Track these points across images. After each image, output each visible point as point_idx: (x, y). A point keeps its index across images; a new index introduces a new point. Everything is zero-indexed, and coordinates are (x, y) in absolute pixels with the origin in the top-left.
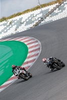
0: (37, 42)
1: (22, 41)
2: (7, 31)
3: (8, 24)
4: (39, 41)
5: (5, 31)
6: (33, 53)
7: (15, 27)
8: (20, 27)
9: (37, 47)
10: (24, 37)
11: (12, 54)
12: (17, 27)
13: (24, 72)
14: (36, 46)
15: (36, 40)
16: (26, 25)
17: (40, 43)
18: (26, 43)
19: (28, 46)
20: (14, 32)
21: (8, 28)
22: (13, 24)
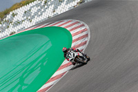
0: (83, 25)
1: (62, 26)
2: (42, 14)
3: (42, 4)
4: (86, 25)
5: (39, 13)
6: (79, 42)
7: (52, 7)
8: (59, 7)
9: (84, 34)
10: (66, 21)
11: (50, 45)
12: (56, 8)
14: (82, 32)
15: (82, 23)
16: (67, 4)
17: (88, 27)
18: (68, 29)
19: (72, 33)
20: (52, 15)
21: (42, 10)
22: (49, 3)
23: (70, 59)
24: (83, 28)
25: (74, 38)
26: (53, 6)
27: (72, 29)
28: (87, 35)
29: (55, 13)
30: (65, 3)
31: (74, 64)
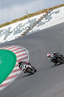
0: (25, 50)
1: (10, 50)
4: (27, 50)
7: (3, 36)
8: (8, 36)
9: (25, 56)
10: (13, 46)
12: (6, 37)
13: (30, 67)
14: (24, 54)
15: (24, 49)
16: (14, 34)
17: (28, 52)
18: (14, 52)
19: (16, 55)
20: (3, 41)
22: (2, 33)
23: (23, 69)
24: (24, 52)
25: (18, 59)
26: (5, 35)
27: (17, 53)
28: (27, 57)
29: (6, 40)
30: (13, 33)
31: (25, 73)
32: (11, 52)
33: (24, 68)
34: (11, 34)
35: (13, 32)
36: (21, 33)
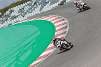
0: (64, 20)
1: (49, 20)
2: (32, 12)
3: (33, 4)
4: (66, 20)
5: (30, 11)
6: (61, 32)
7: (39, 7)
8: (45, 7)
9: (64, 26)
10: (51, 16)
12: (42, 7)
14: (63, 24)
15: (63, 18)
16: (51, 5)
17: (67, 21)
18: (53, 22)
19: (55, 25)
20: (39, 12)
21: (33, 9)
22: (38, 4)
23: (58, 46)
25: (57, 29)
27: (56, 22)
28: (66, 27)
29: (42, 11)
30: (49, 4)
31: (61, 50)
32: (50, 22)
33: (58, 44)
34: (47, 5)
35: (50, 2)
36: (58, 3)
